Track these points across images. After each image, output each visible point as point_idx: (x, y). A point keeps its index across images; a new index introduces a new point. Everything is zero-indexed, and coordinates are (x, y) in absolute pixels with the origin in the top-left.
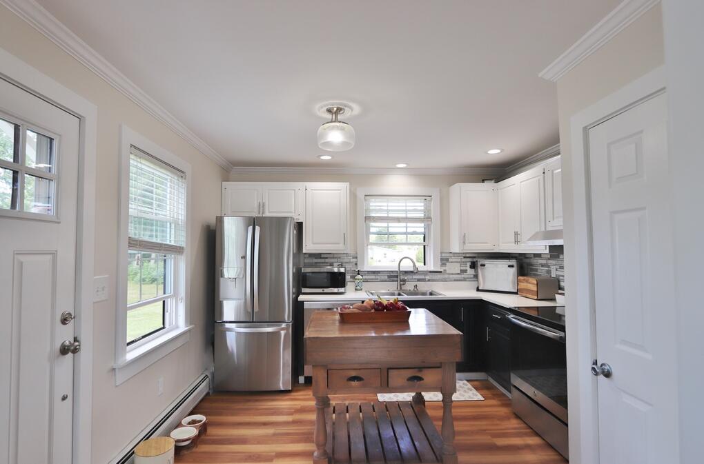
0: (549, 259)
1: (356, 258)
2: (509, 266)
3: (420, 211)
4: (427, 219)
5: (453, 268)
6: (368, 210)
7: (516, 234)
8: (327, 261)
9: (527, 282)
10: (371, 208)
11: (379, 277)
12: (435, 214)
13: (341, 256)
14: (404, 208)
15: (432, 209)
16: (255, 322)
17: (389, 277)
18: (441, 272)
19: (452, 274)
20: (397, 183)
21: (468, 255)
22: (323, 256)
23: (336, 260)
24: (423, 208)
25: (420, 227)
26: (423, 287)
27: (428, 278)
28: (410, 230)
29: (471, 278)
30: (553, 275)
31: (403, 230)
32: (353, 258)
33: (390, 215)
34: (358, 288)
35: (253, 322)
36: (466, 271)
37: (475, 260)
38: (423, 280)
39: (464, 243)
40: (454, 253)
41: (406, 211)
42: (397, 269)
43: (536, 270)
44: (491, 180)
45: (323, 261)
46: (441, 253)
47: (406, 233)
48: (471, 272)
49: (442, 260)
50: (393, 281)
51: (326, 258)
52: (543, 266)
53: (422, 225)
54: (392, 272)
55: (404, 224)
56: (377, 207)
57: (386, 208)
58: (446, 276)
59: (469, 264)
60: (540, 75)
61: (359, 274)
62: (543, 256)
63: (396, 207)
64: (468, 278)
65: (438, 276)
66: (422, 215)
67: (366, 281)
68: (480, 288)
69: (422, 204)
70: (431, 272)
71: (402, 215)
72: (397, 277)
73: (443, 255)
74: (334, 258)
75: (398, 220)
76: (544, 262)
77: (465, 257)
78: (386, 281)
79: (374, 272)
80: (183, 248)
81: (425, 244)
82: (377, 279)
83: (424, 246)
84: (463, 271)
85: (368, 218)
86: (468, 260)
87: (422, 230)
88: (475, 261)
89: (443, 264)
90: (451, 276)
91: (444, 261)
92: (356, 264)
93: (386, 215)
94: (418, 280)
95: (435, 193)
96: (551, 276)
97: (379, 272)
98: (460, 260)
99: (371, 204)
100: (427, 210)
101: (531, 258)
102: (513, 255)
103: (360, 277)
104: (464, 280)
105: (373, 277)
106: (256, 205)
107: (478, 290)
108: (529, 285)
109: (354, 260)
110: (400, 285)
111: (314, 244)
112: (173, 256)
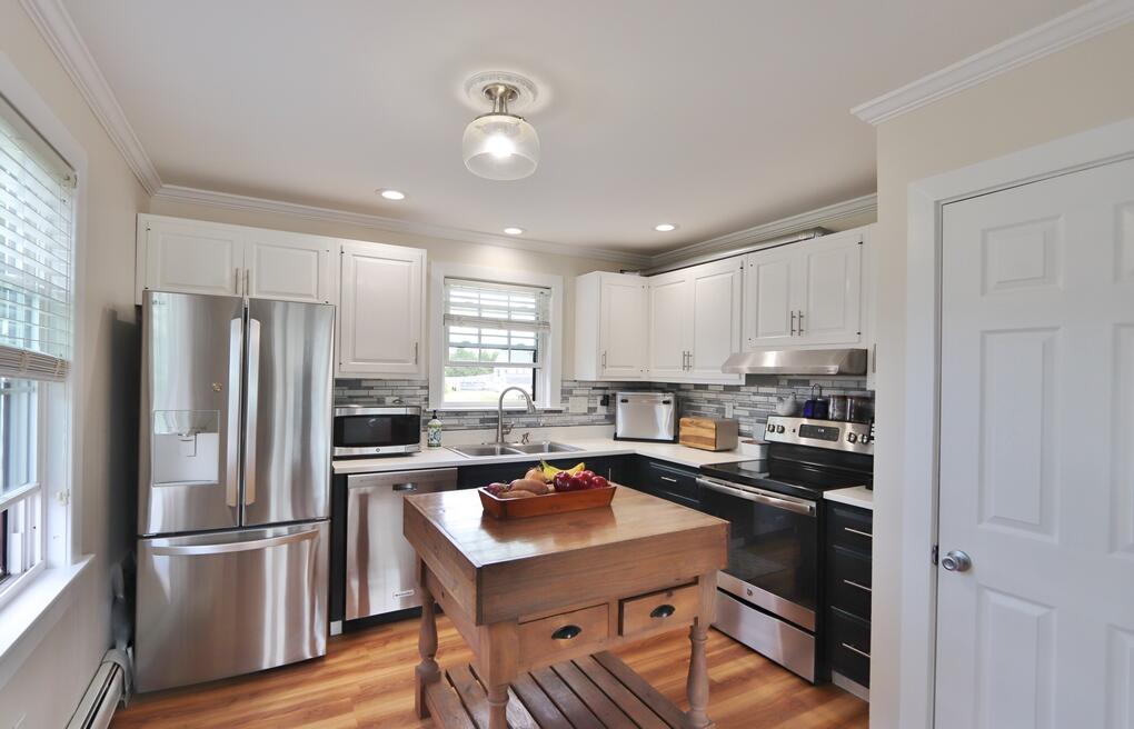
0: (721, 392)
1: (427, 388)
2: (665, 402)
3: (531, 311)
4: (541, 325)
5: (579, 405)
6: (448, 304)
7: (687, 355)
8: (372, 393)
9: (698, 425)
10: (452, 300)
11: (465, 421)
12: (555, 318)
13: (398, 384)
14: (506, 304)
15: (551, 309)
16: (245, 528)
17: (482, 421)
18: (560, 412)
19: (577, 415)
20: (498, 261)
21: (598, 385)
22: (364, 384)
23: (390, 393)
24: (533, 306)
25: (528, 338)
26: (537, 436)
27: (543, 421)
28: (515, 342)
29: (602, 420)
30: (729, 415)
31: (504, 342)
32: (422, 388)
33: (484, 315)
34: (435, 442)
35: (241, 527)
36: (595, 409)
37: (609, 392)
38: (536, 425)
39: (604, 366)
40: (580, 382)
41: (509, 310)
42: (497, 408)
43: (699, 408)
44: (636, 271)
45: (364, 393)
46: (562, 381)
47: (508, 348)
48: (602, 410)
49: (563, 392)
50: (489, 428)
51: (372, 388)
52: (709, 402)
53: (532, 334)
54: (487, 412)
55: (505, 332)
56: (460, 298)
57: (476, 302)
58: (569, 418)
59: (599, 399)
60: (853, 111)
61: (435, 417)
62: (710, 387)
63: (494, 302)
64: (597, 420)
65: (557, 419)
66: (533, 318)
67: (445, 428)
68: (618, 436)
69: (533, 300)
70: (546, 412)
71: (504, 316)
72: (496, 420)
73: (566, 384)
74: (385, 387)
75: (497, 323)
76: (713, 396)
77: (594, 388)
78: (476, 428)
79: (457, 414)
80: (64, 364)
81: (536, 365)
82: (463, 425)
83: (534, 370)
84: (592, 410)
85: (448, 319)
86: (601, 392)
87: (531, 343)
88: (608, 395)
89: (565, 399)
90: (576, 418)
91: (566, 394)
92: (427, 399)
93: (476, 314)
94: (528, 426)
95: (556, 283)
96: (723, 417)
97: (465, 413)
98: (586, 392)
99: (452, 293)
100: (541, 310)
101: (688, 390)
102: (657, 386)
103: (437, 422)
104: (592, 423)
105: (455, 422)
106: (228, 275)
107: (616, 438)
108: (700, 429)
109: (424, 392)
110: (503, 434)
111: (355, 360)
112: (35, 384)
